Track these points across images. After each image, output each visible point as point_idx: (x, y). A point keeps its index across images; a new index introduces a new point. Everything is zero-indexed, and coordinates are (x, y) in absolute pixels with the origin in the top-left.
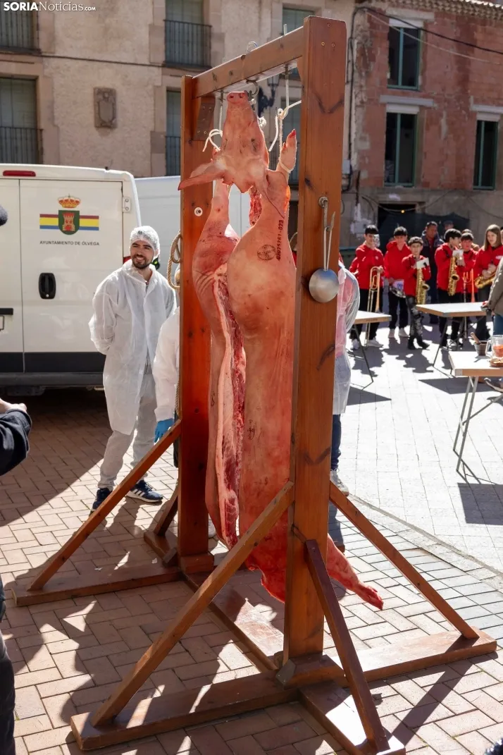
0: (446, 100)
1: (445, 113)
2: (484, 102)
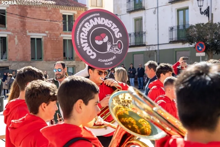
0: (16, 32)
1: (16, 36)
2: (33, 32)
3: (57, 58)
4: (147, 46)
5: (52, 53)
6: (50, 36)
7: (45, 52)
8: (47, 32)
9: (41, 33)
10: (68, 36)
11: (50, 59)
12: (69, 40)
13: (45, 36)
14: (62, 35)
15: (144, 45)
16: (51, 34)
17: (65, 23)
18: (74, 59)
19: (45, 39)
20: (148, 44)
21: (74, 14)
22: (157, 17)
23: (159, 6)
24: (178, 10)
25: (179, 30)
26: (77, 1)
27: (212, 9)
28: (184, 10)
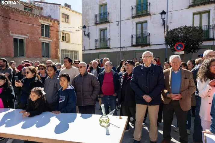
2: (16, 33)
3: (37, 56)
4: (111, 48)
5: (32, 52)
6: (31, 38)
7: (27, 50)
8: (28, 35)
9: (23, 35)
10: (45, 40)
11: (31, 56)
12: (46, 43)
13: (27, 38)
14: (40, 39)
15: (109, 48)
16: (31, 37)
17: (42, 30)
18: (49, 57)
19: (26, 41)
20: (111, 47)
21: (50, 24)
22: (119, 28)
23: (121, 20)
24: (137, 24)
25: (137, 38)
26: (51, 17)
27: (168, 23)
28: (142, 23)
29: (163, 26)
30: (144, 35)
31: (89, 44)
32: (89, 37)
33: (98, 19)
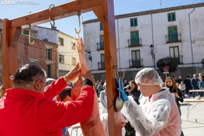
1: (22, 60)
2: (31, 58)
6: (40, 61)
12: (48, 65)
14: (46, 62)
21: (51, 48)
23: (120, 48)
24: (132, 51)
25: (132, 61)
26: (47, 40)
27: (154, 52)
28: (135, 51)
29: (151, 55)
30: (138, 60)
31: (92, 66)
32: (91, 60)
33: (99, 46)
